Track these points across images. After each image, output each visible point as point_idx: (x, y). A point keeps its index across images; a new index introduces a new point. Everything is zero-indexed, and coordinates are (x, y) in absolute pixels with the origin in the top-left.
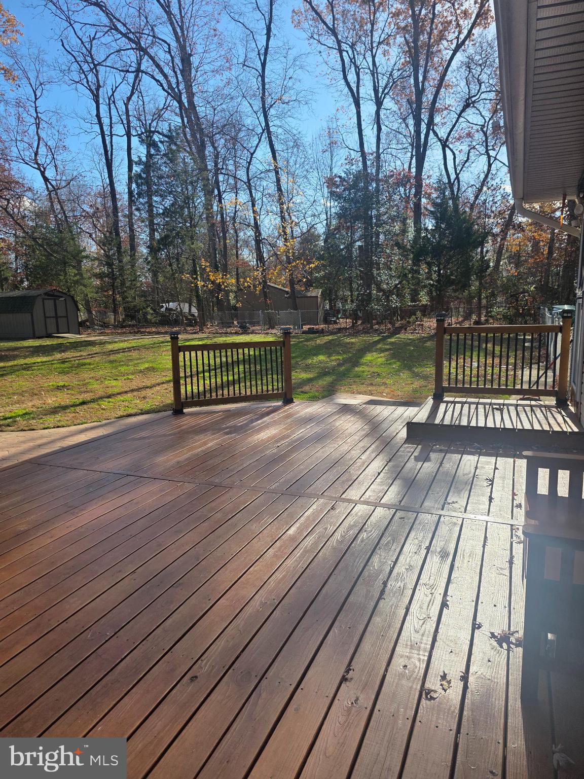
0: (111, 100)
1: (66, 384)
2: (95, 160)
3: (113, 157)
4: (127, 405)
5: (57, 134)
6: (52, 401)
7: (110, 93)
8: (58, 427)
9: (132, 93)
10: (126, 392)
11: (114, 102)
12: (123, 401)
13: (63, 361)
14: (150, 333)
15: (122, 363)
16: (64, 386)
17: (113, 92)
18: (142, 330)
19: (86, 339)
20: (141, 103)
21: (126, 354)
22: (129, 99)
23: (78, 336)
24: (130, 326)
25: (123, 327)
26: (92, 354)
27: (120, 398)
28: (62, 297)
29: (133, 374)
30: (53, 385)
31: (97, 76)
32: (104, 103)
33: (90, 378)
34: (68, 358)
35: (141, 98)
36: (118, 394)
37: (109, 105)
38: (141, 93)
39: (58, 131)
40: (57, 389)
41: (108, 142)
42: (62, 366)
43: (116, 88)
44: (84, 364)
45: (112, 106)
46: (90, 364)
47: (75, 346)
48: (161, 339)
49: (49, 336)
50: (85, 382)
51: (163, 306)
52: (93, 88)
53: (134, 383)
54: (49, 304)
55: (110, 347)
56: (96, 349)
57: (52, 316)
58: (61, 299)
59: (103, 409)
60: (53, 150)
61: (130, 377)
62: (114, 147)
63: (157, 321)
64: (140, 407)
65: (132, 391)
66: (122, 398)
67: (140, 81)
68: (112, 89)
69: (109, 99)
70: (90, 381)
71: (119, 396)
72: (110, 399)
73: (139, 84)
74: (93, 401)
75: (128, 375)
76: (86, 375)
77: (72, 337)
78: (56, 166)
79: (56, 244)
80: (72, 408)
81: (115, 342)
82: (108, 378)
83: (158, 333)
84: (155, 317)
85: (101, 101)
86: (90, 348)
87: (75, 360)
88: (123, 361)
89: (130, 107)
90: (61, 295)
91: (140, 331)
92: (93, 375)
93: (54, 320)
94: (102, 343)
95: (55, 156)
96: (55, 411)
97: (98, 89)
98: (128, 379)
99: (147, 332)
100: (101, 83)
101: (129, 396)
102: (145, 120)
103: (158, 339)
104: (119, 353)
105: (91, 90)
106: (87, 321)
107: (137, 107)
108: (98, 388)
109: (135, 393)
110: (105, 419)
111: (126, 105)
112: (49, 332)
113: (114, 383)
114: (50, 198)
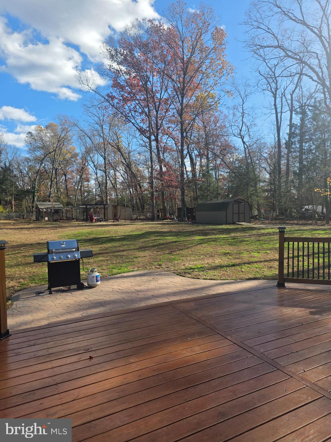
0: (283, 95)
1: (230, 252)
2: (272, 129)
3: (281, 124)
4: (258, 271)
5: (251, 118)
6: (218, 261)
7: (283, 91)
8: (212, 279)
9: (296, 88)
10: (261, 262)
11: (284, 95)
12: (257, 268)
13: (234, 238)
14: (292, 224)
15: (266, 242)
16: (228, 253)
17: (285, 90)
18: (287, 222)
19: (253, 226)
20: (301, 92)
21: (271, 236)
22: (293, 91)
23: (249, 224)
24: (280, 219)
25: (276, 220)
26: (251, 235)
27: (256, 265)
28: (243, 203)
29: (270, 249)
30: (223, 252)
31: (276, 84)
32: (279, 97)
33: (244, 250)
34: (238, 237)
35: (301, 90)
36: (256, 262)
37: (282, 97)
38: (301, 87)
39: (252, 117)
40: (225, 254)
41: (279, 118)
42: (232, 241)
43: (287, 87)
44: (245, 241)
45: (283, 98)
46: (247, 241)
47: (244, 230)
48: (297, 228)
49: (234, 223)
50: (240, 252)
51: (303, 208)
52: (274, 90)
53: (269, 256)
54: (236, 206)
55: (263, 231)
56: (254, 232)
57: (236, 212)
58: (242, 204)
59: (242, 271)
60: (249, 127)
61: (268, 252)
62: (282, 120)
63: (298, 217)
64: (265, 274)
65: (266, 261)
66: (256, 266)
67: (301, 80)
68: (284, 88)
69: (282, 94)
70: (244, 251)
71: (255, 264)
72: (249, 265)
73: (300, 82)
74: (239, 265)
75: (267, 250)
76: (242, 247)
77: (245, 224)
78: (249, 135)
79: (244, 175)
80: (225, 268)
81: (268, 229)
82: (254, 251)
83: (297, 224)
84: (297, 214)
85: (277, 96)
86: (251, 231)
87: (240, 238)
88: (267, 241)
89: (294, 96)
90: (242, 201)
91: (286, 223)
92: (247, 248)
93: (237, 215)
94: (260, 229)
95: (250, 130)
96: (216, 268)
97: (276, 91)
98: (266, 253)
99: (290, 224)
100: (278, 87)
101: (261, 265)
102: (303, 101)
103: (295, 228)
104: (267, 235)
105: (272, 92)
106: (257, 215)
107: (298, 95)
108: (245, 256)
109: (266, 263)
110: (240, 279)
111: (292, 95)
112: (234, 221)
113: (256, 254)
114: (245, 152)
